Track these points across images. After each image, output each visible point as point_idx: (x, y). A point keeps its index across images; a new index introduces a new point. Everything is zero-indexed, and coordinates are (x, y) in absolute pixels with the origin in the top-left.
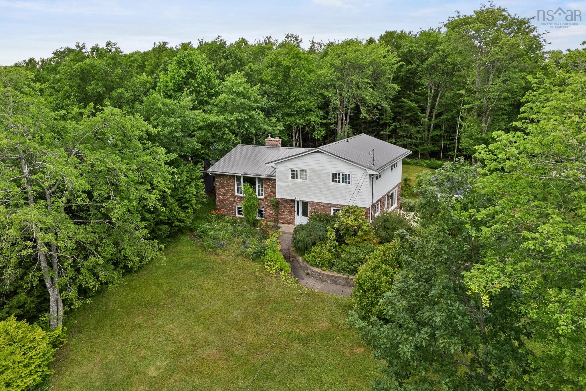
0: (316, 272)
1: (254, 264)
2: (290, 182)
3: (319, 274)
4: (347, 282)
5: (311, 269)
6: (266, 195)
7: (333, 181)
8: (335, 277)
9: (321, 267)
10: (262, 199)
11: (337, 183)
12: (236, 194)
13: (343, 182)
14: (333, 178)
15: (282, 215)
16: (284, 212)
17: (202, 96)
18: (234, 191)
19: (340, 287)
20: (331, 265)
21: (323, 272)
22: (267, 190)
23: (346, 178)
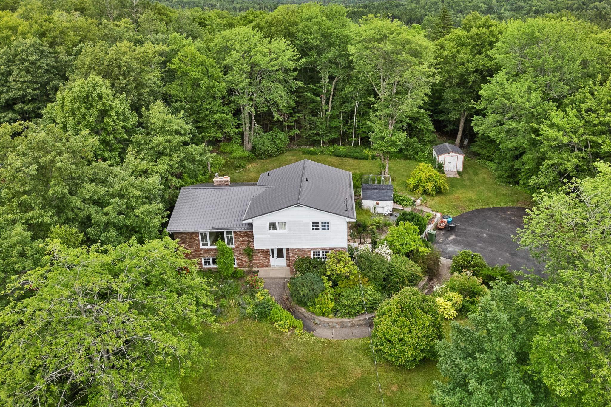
0: (325, 321)
1: (262, 325)
2: (269, 234)
3: (328, 323)
4: (353, 324)
5: (319, 320)
6: (237, 244)
7: (313, 229)
8: (343, 322)
9: (328, 316)
10: (233, 249)
11: (317, 231)
12: (202, 247)
13: (323, 229)
14: (313, 226)
15: (256, 260)
16: (258, 257)
17: (120, 133)
18: (199, 244)
19: (348, 330)
20: (335, 312)
21: (331, 320)
22: (238, 239)
23: (326, 226)
